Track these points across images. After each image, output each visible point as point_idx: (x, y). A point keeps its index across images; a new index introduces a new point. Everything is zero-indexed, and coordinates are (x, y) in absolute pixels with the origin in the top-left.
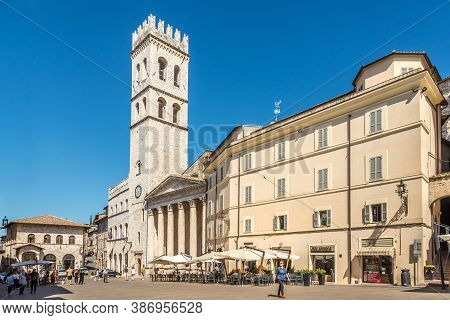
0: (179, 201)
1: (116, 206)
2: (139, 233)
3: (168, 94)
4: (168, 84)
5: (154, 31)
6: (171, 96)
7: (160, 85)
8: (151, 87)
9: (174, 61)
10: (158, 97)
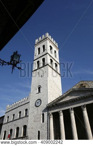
1: (14, 115)
2: (39, 132)
3: (53, 59)
4: (53, 55)
5: (48, 37)
6: (54, 60)
7: (51, 54)
8: (48, 54)
9: (54, 49)
10: (50, 58)
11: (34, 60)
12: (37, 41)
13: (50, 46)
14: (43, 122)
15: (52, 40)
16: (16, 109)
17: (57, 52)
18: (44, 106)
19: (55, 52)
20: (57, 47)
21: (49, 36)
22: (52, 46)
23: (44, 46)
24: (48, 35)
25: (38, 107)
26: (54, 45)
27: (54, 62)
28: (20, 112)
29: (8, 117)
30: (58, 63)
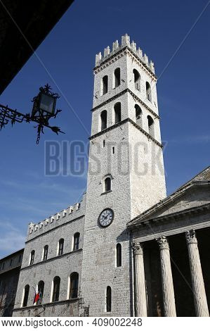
1: (46, 248)
2: (109, 288)
3: (143, 104)
4: (142, 95)
5: (129, 46)
6: (145, 107)
7: (136, 92)
8: (129, 91)
9: (145, 77)
10: (135, 103)
11: (93, 110)
12: (99, 57)
13: (135, 72)
14: (119, 264)
15: (140, 54)
17: (153, 85)
18: (120, 225)
19: (148, 85)
20: (154, 72)
21: (131, 42)
22: (139, 69)
23: (117, 72)
24: (128, 42)
25: (104, 227)
26: (145, 66)
27: (145, 113)
28: (62, 241)
29: (33, 253)
30: (154, 114)
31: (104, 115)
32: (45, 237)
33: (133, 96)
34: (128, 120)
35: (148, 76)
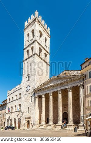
0: (59, 89)
1: (13, 98)
2: (28, 108)
4: (43, 44)
5: (38, 18)
6: (44, 49)
7: (40, 42)
8: (37, 41)
10: (39, 47)
11: (24, 49)
12: (26, 24)
13: (40, 32)
14: (31, 101)
15: (43, 22)
16: (13, 93)
17: (48, 40)
19: (46, 40)
20: (49, 33)
21: (39, 16)
22: (42, 31)
24: (37, 15)
25: (28, 91)
26: (45, 30)
27: (43, 52)
28: (16, 96)
29: (9, 99)
30: (48, 52)
31: (28, 52)
32: (12, 94)
33: (39, 43)
34: (36, 54)
35: (46, 35)
